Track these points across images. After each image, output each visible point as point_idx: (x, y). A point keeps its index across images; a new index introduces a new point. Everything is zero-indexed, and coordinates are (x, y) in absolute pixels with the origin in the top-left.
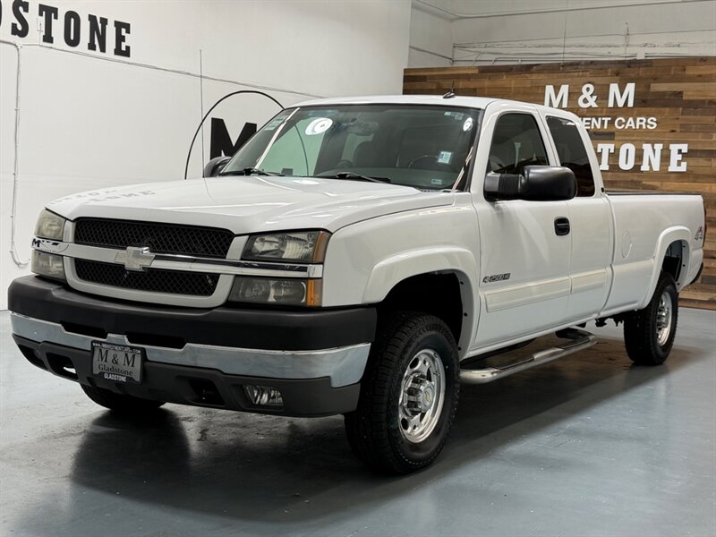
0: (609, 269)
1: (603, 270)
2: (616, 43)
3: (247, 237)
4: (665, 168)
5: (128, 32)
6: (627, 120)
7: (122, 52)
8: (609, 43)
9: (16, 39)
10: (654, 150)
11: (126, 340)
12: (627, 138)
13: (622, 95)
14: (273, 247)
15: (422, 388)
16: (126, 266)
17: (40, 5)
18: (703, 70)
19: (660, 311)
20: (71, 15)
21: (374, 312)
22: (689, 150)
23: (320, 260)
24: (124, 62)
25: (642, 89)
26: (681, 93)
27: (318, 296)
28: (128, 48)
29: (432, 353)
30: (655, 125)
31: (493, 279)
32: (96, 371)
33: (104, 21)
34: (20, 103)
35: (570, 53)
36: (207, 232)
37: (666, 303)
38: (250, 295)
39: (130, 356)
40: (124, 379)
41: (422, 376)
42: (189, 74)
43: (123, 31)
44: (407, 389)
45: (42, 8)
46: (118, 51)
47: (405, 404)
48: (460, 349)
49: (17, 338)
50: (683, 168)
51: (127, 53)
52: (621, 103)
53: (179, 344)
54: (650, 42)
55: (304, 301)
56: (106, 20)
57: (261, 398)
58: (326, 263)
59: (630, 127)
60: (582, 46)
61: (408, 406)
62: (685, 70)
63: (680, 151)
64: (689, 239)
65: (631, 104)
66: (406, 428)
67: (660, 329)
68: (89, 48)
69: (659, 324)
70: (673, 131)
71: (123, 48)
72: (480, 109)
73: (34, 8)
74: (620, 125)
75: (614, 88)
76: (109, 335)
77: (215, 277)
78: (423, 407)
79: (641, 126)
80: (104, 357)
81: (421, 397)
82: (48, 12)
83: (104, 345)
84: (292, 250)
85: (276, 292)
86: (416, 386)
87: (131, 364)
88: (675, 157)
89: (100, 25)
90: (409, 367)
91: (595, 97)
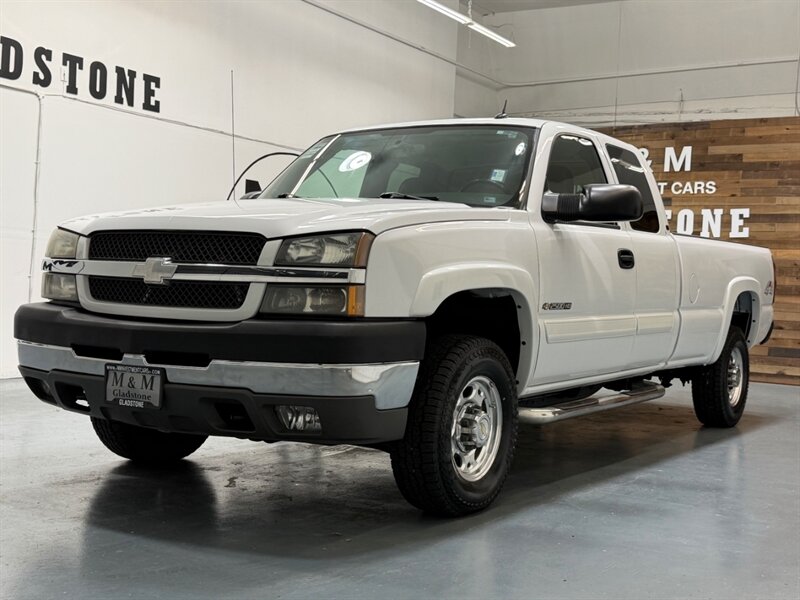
0: (676, 314)
1: (670, 314)
2: (669, 110)
3: (280, 241)
4: (726, 234)
5: (158, 86)
6: (684, 186)
7: (151, 107)
8: (662, 110)
9: (38, 88)
10: (714, 216)
11: (144, 359)
12: (685, 204)
13: (678, 158)
14: (309, 253)
15: (477, 418)
16: (145, 279)
17: (64, 54)
18: (764, 131)
19: (731, 368)
20: (97, 66)
21: (423, 326)
22: (750, 215)
23: (363, 264)
24: (153, 118)
25: (699, 152)
26: (740, 155)
27: (360, 304)
28: (157, 103)
29: (487, 380)
30: (714, 189)
31: (553, 307)
32: (110, 398)
33: (132, 74)
34: (41, 156)
35: (622, 121)
36: (236, 238)
37: (736, 360)
38: (284, 305)
39: (148, 377)
40: (141, 405)
41: (477, 407)
42: (222, 132)
43: (153, 85)
44: (460, 420)
45: (67, 58)
46: (147, 106)
47: (458, 437)
48: (517, 382)
49: (23, 368)
50: (745, 233)
51: (156, 108)
52: (677, 168)
53: (202, 361)
54: (706, 108)
55: (344, 310)
56: (135, 73)
57: (297, 420)
58: (369, 267)
59: (687, 192)
60: (634, 113)
61: (462, 439)
62: (744, 131)
63: (741, 216)
64: (759, 292)
65: (688, 168)
66: (459, 465)
67: (731, 388)
68: (116, 101)
69: (731, 383)
70: (733, 195)
71: (153, 103)
72: (535, 128)
73: (57, 57)
74: (676, 190)
75: (670, 152)
76: (125, 356)
77: (245, 286)
78: (479, 441)
79: (699, 191)
80: (119, 381)
81: (476, 429)
82: (73, 62)
83: (119, 368)
84: (332, 254)
85: (313, 301)
86: (470, 416)
87: (149, 387)
88: (736, 222)
89: (128, 78)
90: (462, 394)
91: (650, 162)
